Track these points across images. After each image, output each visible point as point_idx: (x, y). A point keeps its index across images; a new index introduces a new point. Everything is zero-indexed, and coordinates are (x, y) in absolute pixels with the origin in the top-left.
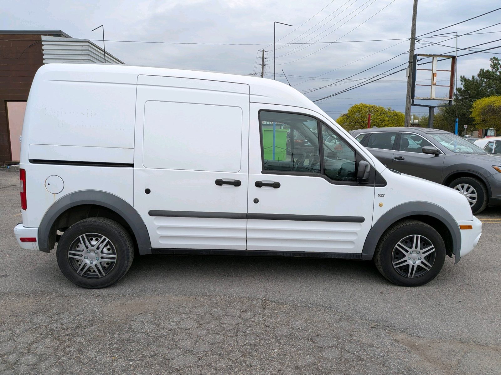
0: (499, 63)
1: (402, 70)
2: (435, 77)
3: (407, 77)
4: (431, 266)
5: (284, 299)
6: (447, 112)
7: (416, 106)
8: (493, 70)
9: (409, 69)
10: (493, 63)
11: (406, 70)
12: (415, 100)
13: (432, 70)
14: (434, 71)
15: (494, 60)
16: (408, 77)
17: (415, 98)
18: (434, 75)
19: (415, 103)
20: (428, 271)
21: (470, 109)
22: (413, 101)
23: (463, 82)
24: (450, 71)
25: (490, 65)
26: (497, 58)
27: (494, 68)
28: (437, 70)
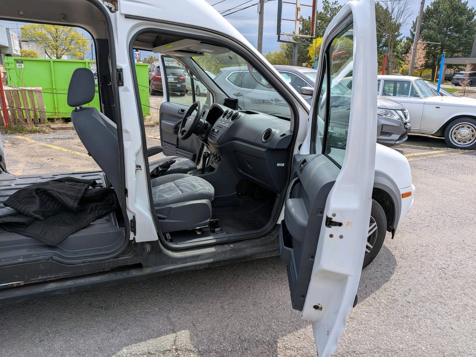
0: (329, 6)
1: (253, 5)
2: (299, 12)
3: (258, 13)
4: (372, 247)
5: (205, 341)
6: (288, 50)
7: (282, 42)
8: (325, 12)
9: (260, 4)
10: (325, 5)
11: (257, 5)
12: (280, 36)
13: (296, 4)
14: (299, 6)
15: (325, 3)
16: (260, 13)
17: (281, 33)
18: (298, 9)
19: (281, 39)
20: (368, 253)
21: (308, 47)
22: (279, 37)
23: (301, 22)
24: (312, 6)
25: (322, 8)
26: (328, 1)
27: (325, 10)
28: (301, 5)
